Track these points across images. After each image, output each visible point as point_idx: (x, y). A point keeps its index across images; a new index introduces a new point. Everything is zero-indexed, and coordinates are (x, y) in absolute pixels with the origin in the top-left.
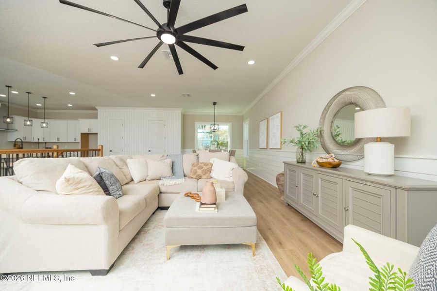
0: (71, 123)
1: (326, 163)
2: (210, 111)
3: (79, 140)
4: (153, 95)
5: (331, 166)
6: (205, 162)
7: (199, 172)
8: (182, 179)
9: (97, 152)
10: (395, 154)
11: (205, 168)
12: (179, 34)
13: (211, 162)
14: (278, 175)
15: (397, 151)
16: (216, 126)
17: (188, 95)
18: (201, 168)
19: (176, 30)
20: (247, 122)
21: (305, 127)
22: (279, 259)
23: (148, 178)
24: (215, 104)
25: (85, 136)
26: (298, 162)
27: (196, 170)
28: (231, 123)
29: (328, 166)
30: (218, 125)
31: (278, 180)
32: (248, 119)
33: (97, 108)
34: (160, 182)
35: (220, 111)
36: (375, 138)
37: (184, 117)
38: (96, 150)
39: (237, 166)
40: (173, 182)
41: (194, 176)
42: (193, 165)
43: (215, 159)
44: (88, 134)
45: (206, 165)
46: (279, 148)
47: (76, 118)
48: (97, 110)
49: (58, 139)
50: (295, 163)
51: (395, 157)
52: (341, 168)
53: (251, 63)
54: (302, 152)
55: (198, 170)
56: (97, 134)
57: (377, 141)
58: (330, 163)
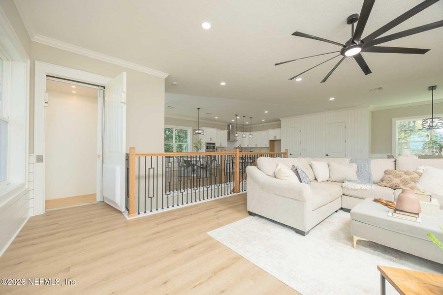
0: (264, 133)
2: (424, 99)
3: (268, 146)
4: (332, 99)
6: (406, 170)
7: (396, 181)
11: (406, 176)
13: (419, 171)
17: (380, 88)
18: (399, 177)
23: (330, 179)
24: (432, 88)
25: (272, 142)
27: (389, 177)
33: (280, 119)
41: (389, 185)
42: (386, 172)
43: (427, 168)
44: (274, 141)
45: (408, 173)
47: (266, 129)
48: (280, 121)
49: (256, 145)
56: (280, 140)
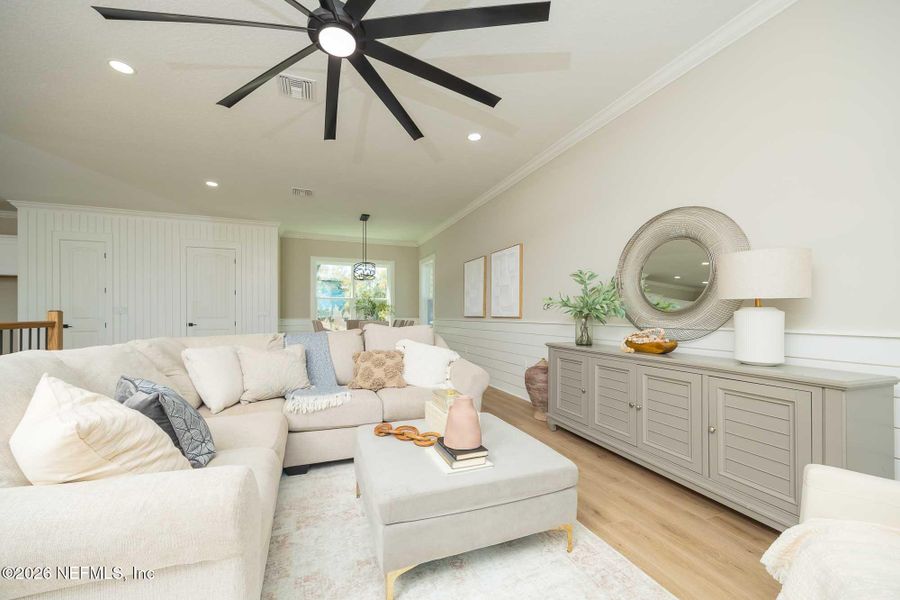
1: (651, 345)
2: (354, 233)
4: (212, 184)
5: (661, 351)
6: (386, 350)
7: (379, 373)
8: (344, 393)
9: (43, 330)
10: (786, 327)
11: (390, 362)
12: (369, 36)
13: (397, 348)
14: (530, 370)
15: (789, 323)
16: (369, 267)
17: (308, 193)
18: (380, 364)
19: (362, 25)
20: (432, 261)
21: (592, 276)
22: (618, 547)
23: (246, 397)
24: (365, 217)
26: (578, 344)
27: (367, 368)
28: (392, 263)
29: (655, 350)
30: (374, 265)
31: (529, 380)
32: (434, 255)
33: (13, 203)
34: (289, 405)
35: (377, 234)
36: (752, 300)
37: (284, 243)
38: (38, 325)
39: (458, 356)
40: (322, 401)
41: (367, 385)
42: (355, 358)
43: (406, 342)
45: (390, 355)
46: (517, 315)
50: (574, 346)
51: (785, 333)
52: (676, 354)
53: (475, 137)
54: (585, 324)
55: (375, 370)
56: (16, 277)
57: (756, 306)
58: (658, 346)
